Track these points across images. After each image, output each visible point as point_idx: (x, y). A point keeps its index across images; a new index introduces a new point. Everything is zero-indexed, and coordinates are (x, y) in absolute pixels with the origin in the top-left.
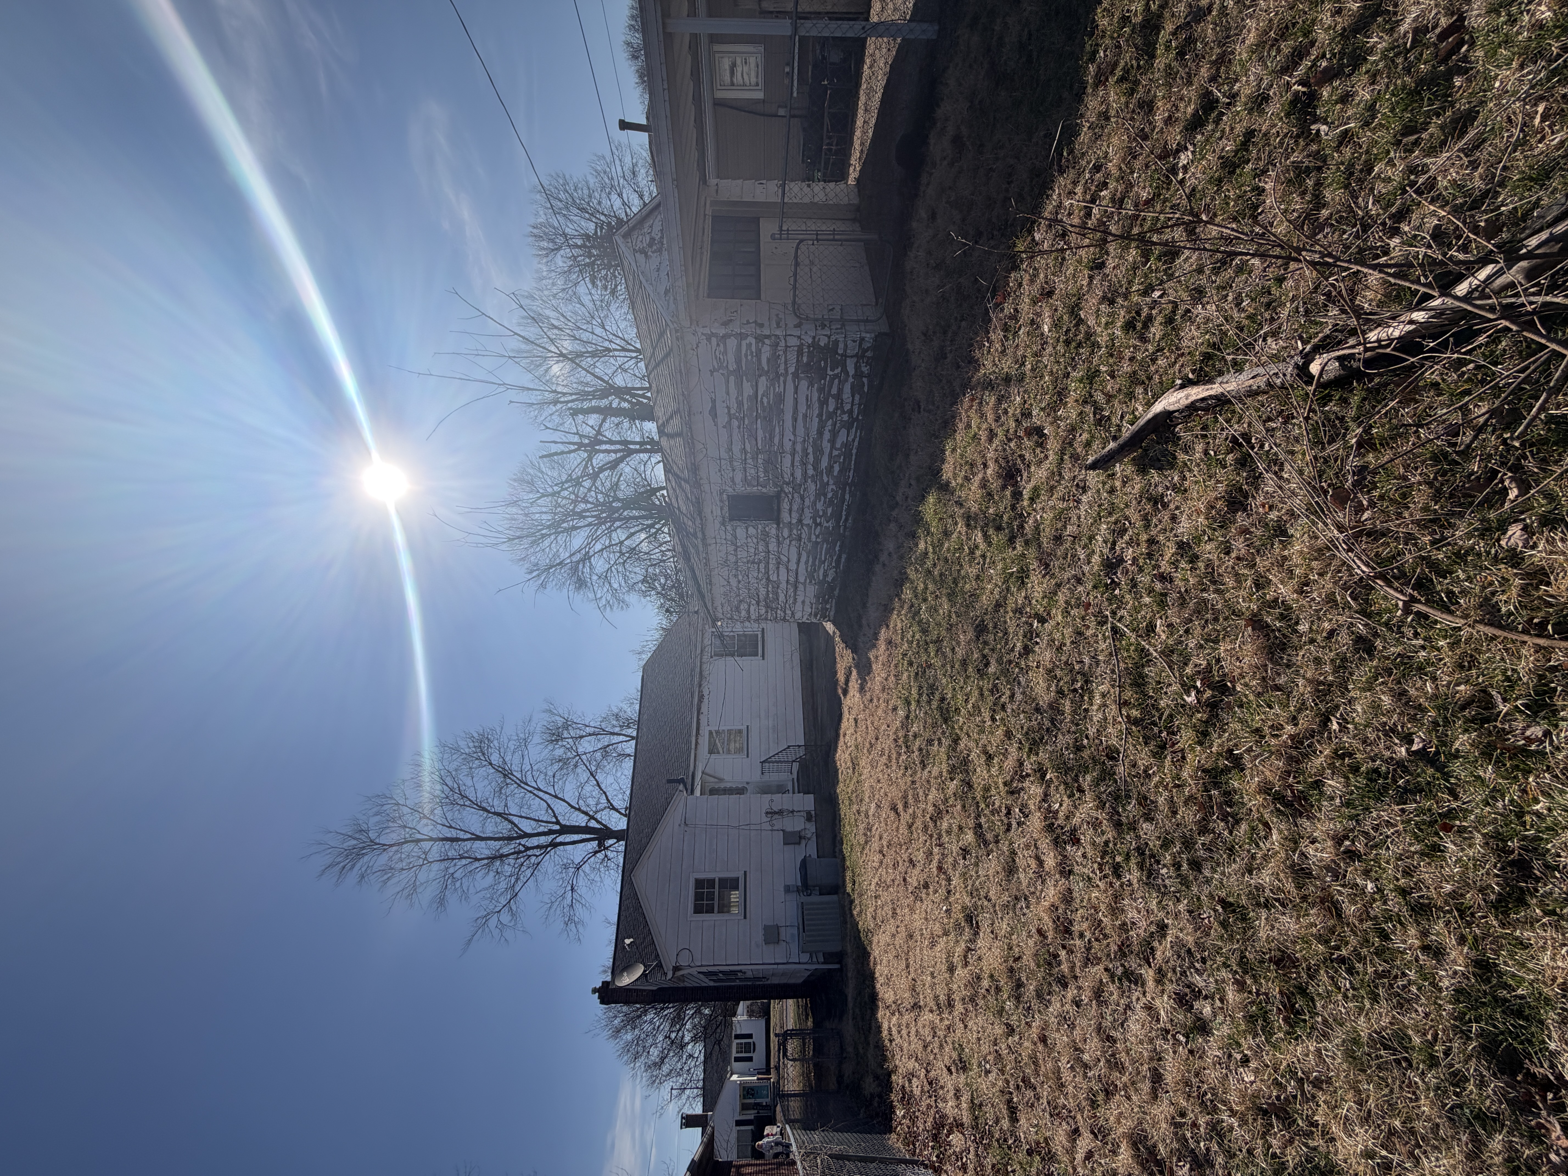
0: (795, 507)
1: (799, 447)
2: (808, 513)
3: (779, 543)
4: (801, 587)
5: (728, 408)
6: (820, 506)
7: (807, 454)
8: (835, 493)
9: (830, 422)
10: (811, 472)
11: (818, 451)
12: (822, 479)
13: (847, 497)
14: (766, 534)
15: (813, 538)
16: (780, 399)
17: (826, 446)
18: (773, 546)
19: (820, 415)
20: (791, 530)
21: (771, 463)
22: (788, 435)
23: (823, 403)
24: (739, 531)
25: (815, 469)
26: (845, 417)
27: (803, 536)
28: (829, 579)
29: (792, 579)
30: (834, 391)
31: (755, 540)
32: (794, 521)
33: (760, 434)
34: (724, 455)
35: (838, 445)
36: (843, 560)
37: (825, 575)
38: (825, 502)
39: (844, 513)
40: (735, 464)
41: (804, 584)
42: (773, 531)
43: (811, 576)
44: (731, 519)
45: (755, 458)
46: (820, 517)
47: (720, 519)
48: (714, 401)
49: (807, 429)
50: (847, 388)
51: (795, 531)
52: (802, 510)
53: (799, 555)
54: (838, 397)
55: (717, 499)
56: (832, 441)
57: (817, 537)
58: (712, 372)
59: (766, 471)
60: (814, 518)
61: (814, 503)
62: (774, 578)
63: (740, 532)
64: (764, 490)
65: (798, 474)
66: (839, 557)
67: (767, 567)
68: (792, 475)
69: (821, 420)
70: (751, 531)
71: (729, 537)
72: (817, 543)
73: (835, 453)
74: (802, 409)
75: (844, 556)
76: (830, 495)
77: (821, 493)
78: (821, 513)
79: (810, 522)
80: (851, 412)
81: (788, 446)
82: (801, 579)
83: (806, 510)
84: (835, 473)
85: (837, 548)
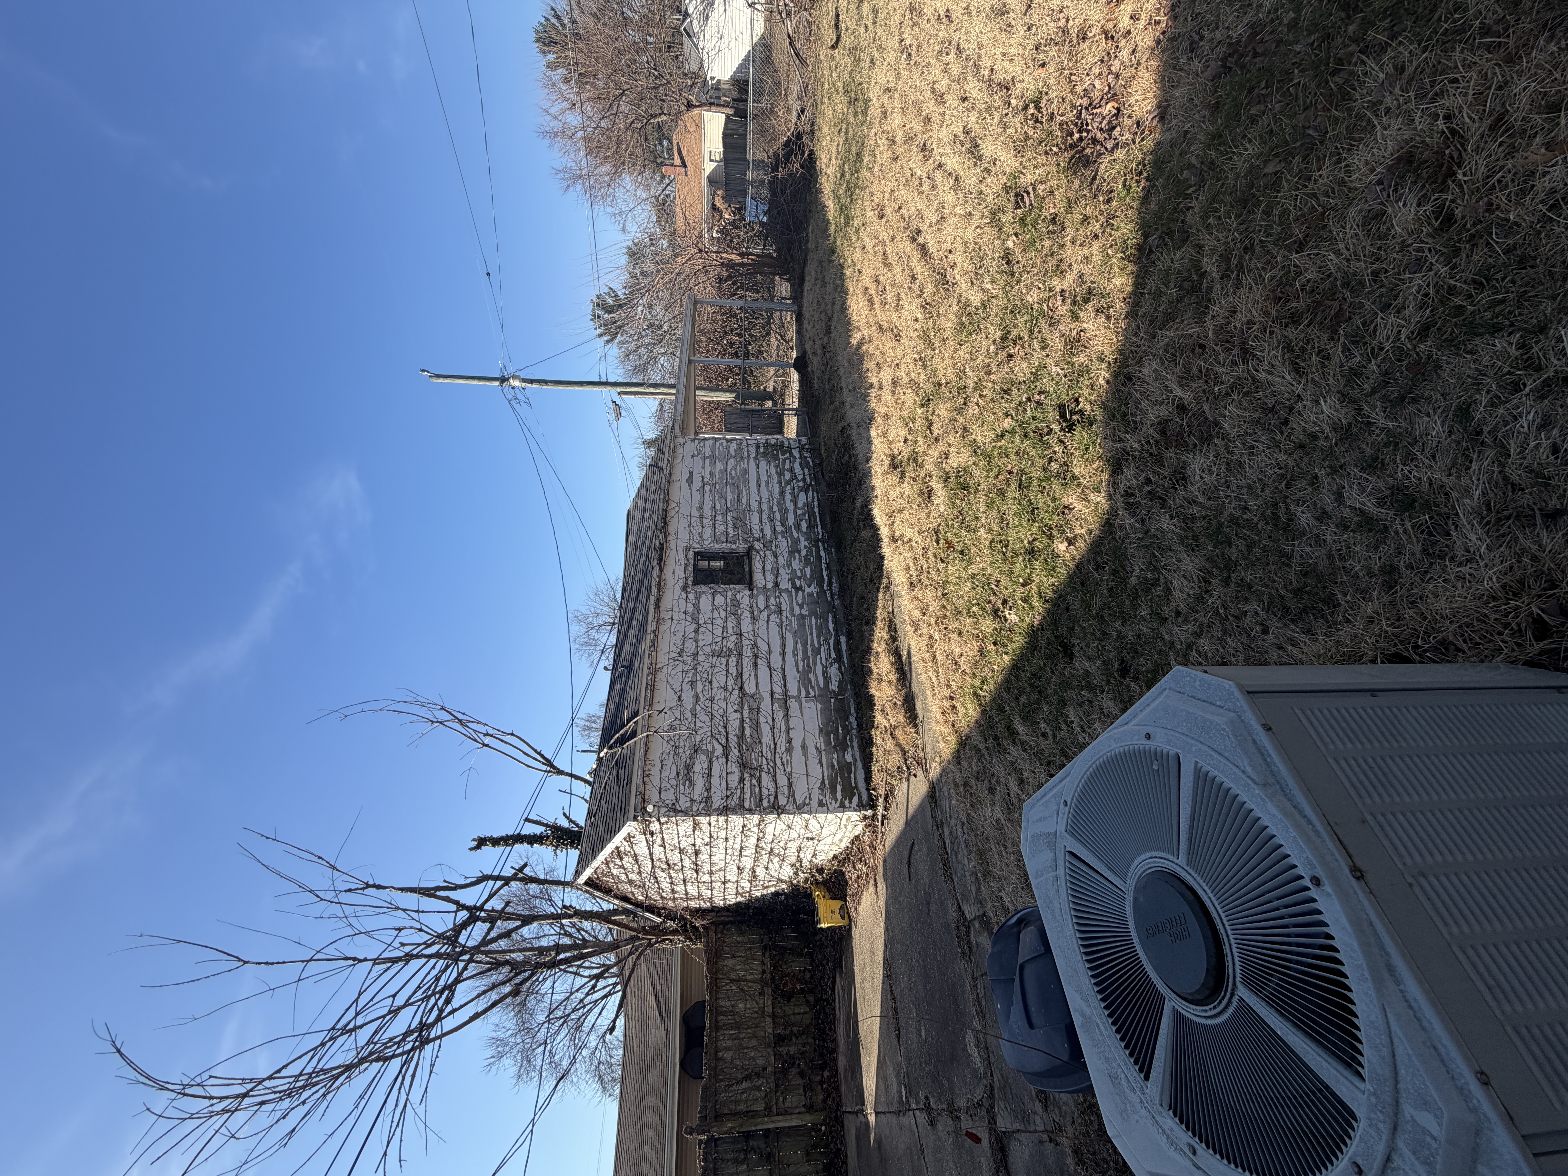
0: (769, 567)
1: (765, 507)
2: (784, 575)
3: (754, 619)
4: (793, 704)
5: (703, 477)
6: (796, 565)
7: (774, 513)
8: (809, 550)
9: (789, 487)
10: (779, 528)
11: (784, 511)
12: (792, 536)
13: (822, 553)
14: (736, 604)
15: (797, 610)
16: (746, 471)
17: (790, 506)
18: (746, 625)
19: (780, 482)
20: (767, 599)
21: (739, 521)
22: (754, 496)
23: (781, 475)
24: (703, 599)
25: (783, 525)
26: (801, 484)
27: (784, 607)
28: (834, 686)
29: (778, 690)
30: (787, 466)
31: (723, 614)
32: (770, 585)
33: (729, 497)
34: (695, 513)
35: (800, 505)
36: (844, 647)
37: (827, 679)
38: (800, 561)
39: (825, 573)
40: (705, 521)
41: (798, 698)
42: (746, 601)
43: (805, 681)
44: (696, 583)
45: (724, 514)
46: (799, 578)
47: (681, 582)
48: (691, 473)
49: (771, 493)
50: (797, 466)
51: (772, 600)
52: (776, 571)
53: (783, 638)
54: (791, 470)
55: (682, 557)
56: (795, 501)
57: (801, 606)
58: (692, 456)
59: (735, 527)
60: (792, 580)
61: (789, 564)
62: (750, 688)
63: (705, 602)
64: (734, 546)
65: (768, 531)
66: (837, 643)
67: (739, 663)
68: (762, 530)
69: (780, 486)
70: (719, 599)
71: (690, 609)
72: (802, 617)
73: (799, 512)
74: (764, 478)
75: (843, 639)
76: (804, 552)
77: (794, 550)
78: (799, 574)
79: (789, 586)
80: (804, 480)
81: (755, 505)
82: (793, 691)
83: (781, 571)
84: (804, 530)
85: (831, 626)
